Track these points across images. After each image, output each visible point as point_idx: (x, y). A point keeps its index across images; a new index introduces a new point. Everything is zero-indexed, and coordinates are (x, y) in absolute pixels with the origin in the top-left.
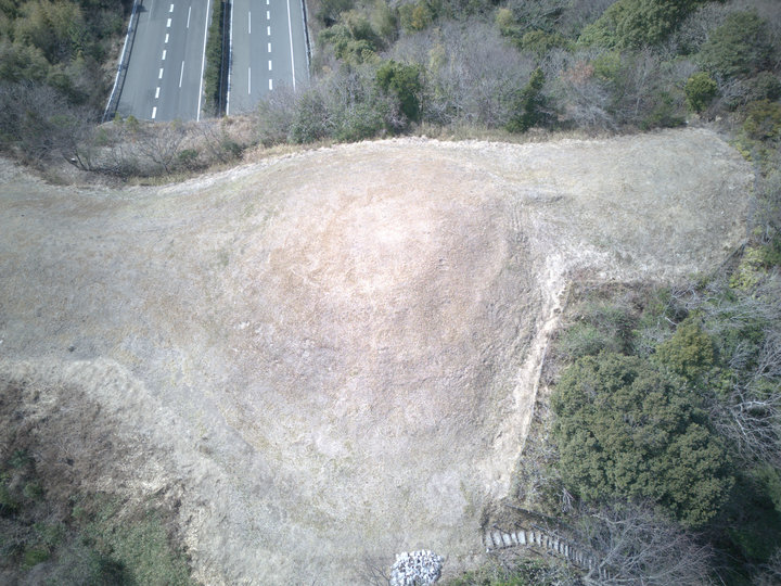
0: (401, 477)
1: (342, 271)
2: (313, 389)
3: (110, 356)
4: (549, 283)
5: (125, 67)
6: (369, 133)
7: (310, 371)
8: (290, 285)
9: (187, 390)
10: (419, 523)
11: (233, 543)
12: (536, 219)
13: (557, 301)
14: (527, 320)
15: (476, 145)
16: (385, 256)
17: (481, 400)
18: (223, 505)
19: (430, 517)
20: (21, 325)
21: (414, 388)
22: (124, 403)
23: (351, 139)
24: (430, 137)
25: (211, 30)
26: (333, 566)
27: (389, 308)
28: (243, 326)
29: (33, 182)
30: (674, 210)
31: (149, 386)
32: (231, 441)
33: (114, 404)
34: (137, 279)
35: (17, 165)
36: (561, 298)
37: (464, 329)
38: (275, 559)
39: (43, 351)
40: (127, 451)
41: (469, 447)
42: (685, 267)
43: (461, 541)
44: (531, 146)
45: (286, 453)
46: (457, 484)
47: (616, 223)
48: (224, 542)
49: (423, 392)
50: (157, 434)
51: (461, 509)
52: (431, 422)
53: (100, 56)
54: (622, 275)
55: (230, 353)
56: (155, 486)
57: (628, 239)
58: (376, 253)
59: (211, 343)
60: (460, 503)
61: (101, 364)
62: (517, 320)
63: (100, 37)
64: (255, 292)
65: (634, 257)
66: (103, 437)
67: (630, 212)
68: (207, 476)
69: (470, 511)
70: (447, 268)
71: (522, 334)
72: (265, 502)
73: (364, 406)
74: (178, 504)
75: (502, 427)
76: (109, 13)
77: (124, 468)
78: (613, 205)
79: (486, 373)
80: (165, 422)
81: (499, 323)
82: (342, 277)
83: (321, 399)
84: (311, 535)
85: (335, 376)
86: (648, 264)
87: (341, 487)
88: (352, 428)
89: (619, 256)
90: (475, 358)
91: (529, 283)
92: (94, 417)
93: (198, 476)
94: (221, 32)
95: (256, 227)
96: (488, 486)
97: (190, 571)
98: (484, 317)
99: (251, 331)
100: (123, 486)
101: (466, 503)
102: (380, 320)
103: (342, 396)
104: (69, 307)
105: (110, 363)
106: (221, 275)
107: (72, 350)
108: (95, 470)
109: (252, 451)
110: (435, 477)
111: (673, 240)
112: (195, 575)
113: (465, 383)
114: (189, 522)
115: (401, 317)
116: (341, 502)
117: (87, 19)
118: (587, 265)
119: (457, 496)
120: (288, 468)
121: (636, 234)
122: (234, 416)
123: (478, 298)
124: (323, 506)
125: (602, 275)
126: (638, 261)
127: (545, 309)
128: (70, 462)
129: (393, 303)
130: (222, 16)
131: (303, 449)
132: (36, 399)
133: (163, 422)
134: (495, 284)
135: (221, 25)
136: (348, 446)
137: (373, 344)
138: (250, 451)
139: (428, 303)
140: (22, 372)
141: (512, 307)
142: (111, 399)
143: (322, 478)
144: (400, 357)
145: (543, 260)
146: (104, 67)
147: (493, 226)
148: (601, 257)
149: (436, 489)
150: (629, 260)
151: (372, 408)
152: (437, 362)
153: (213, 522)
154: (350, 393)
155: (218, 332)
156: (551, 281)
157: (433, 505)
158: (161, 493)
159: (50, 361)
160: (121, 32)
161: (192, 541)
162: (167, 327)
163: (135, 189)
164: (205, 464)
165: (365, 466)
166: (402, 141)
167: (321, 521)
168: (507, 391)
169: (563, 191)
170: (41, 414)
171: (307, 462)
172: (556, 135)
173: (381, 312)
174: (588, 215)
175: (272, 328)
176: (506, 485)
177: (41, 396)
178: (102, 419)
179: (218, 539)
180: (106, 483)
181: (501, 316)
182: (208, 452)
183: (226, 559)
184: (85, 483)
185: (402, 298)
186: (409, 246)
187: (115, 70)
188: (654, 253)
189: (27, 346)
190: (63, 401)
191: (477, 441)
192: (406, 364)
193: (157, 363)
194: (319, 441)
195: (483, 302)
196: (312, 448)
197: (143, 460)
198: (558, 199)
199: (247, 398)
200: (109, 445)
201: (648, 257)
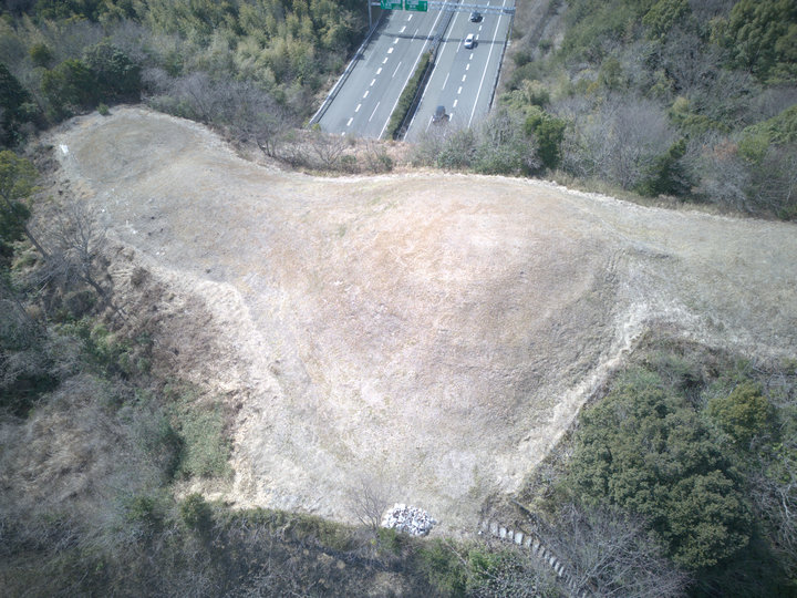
0: (423, 441)
1: (430, 258)
2: (374, 347)
3: (233, 284)
4: (626, 325)
5: (332, 98)
6: (504, 169)
7: (376, 331)
8: (384, 261)
9: (278, 322)
10: (425, 485)
11: (269, 447)
12: (634, 268)
13: (628, 343)
14: (591, 350)
15: (601, 198)
16: (473, 254)
17: (519, 402)
18: (272, 417)
19: (436, 484)
20: (180, 245)
21: (459, 371)
22: (230, 319)
23: (486, 171)
24: (561, 184)
25: (411, 81)
26: (340, 493)
27: (459, 297)
28: (337, 283)
29: (230, 153)
30: (785, 293)
31: (252, 313)
32: (296, 369)
33: (223, 317)
34: (273, 232)
35: (223, 140)
36: (634, 341)
37: (523, 337)
38: (296, 470)
39: (189, 268)
40: (219, 356)
41: (493, 439)
42: (780, 350)
43: (458, 515)
44: (656, 210)
45: (335, 391)
46: (472, 466)
47: (716, 291)
48: (263, 444)
49: (467, 377)
50: (244, 349)
51: (467, 489)
52: (465, 405)
53: (316, 87)
54: (708, 339)
55: (320, 302)
56: (229, 387)
57: (726, 308)
58: (464, 252)
59: (309, 291)
60: (467, 483)
61: (224, 287)
62: (580, 347)
63: (322, 72)
64: (355, 260)
65: (726, 326)
66: (205, 340)
67: (736, 284)
68: (268, 391)
69: (475, 493)
70: (526, 281)
71: (581, 360)
72: (305, 424)
73: (411, 372)
74: (240, 406)
75: (531, 433)
76: (335, 56)
77: (212, 368)
78: (720, 274)
79: (532, 382)
80: (253, 342)
81: (561, 344)
82: (429, 263)
83: (378, 356)
84: (331, 461)
85: (395, 341)
86: (740, 337)
87: (369, 431)
88: (395, 387)
89: (710, 322)
90: (526, 365)
91: (607, 319)
92: (205, 324)
93: (262, 389)
94: (418, 84)
95: (375, 213)
96: (500, 478)
97: (229, 457)
98: (547, 332)
99: (342, 289)
100: (206, 382)
101: (473, 485)
102: (448, 306)
103: (395, 358)
104: (218, 240)
105: (231, 288)
106: (335, 243)
107: (208, 271)
108: (191, 363)
109: (309, 382)
110: (453, 452)
111: (774, 321)
112: (232, 462)
113: (509, 382)
114: (243, 422)
115: (468, 308)
116: (364, 444)
117: (316, 57)
118: (672, 320)
119: (468, 476)
120: (332, 403)
121: (736, 306)
122: (306, 351)
123: (547, 314)
124: (349, 443)
125: (686, 334)
126: (731, 332)
127: (613, 347)
128: (177, 352)
129: (465, 294)
130: (424, 72)
131: (349, 391)
132: (171, 299)
133: (252, 343)
134: (568, 309)
135: (420, 80)
136: (387, 400)
137: (436, 324)
138: (308, 381)
139: (497, 303)
140: (169, 278)
141: (580, 334)
142: (221, 313)
143: (356, 419)
144: (455, 341)
145: (628, 305)
146: (317, 96)
147: (587, 260)
148: (690, 318)
149: (450, 464)
150: (720, 328)
151: (417, 376)
152: (488, 356)
153: (260, 426)
154: (403, 358)
155: (317, 284)
156: (629, 325)
157: (443, 475)
158: (230, 394)
159: (191, 276)
160: (339, 72)
161: (239, 438)
162: (281, 272)
163: (300, 175)
164: (271, 382)
165: (395, 421)
166: (533, 182)
167: (343, 454)
168: (548, 404)
169: (670, 251)
170: (171, 311)
171: (349, 402)
172: (686, 205)
173: (451, 299)
174: (690, 278)
175: (358, 290)
176: (517, 483)
177: (176, 298)
178: (210, 327)
179: (258, 441)
180: (195, 376)
181: (565, 337)
182: (276, 373)
183: (259, 457)
184: (181, 371)
185: (474, 293)
186: (497, 253)
187: (323, 99)
188: (750, 328)
189: (179, 261)
190: (189, 307)
191: (504, 436)
192: (458, 349)
193: (264, 297)
194: (364, 390)
195: (551, 319)
196: (357, 393)
197: (227, 366)
198: (664, 257)
199: (320, 340)
200: (208, 348)
201: (743, 330)
